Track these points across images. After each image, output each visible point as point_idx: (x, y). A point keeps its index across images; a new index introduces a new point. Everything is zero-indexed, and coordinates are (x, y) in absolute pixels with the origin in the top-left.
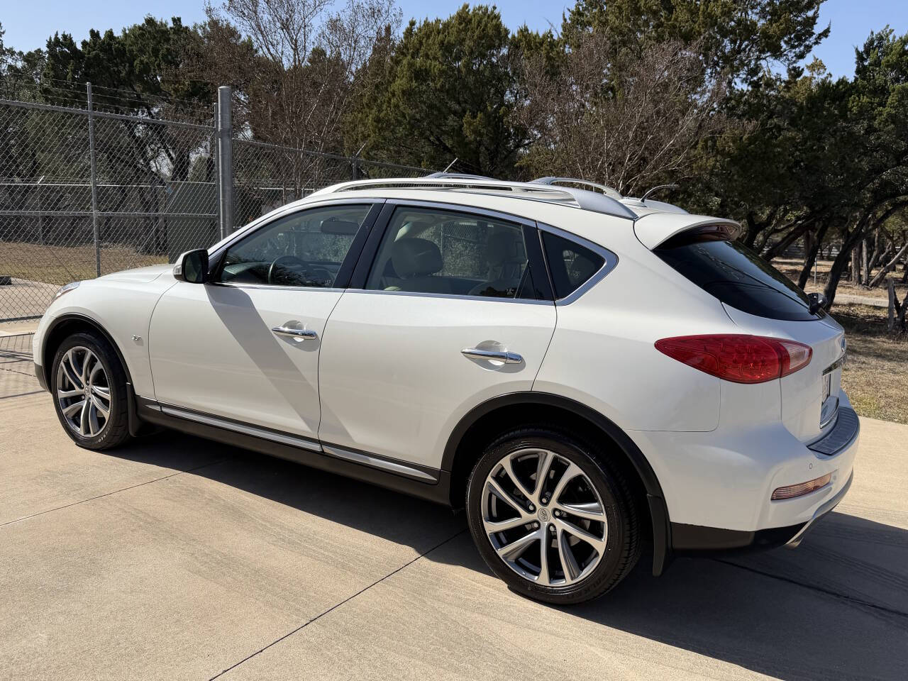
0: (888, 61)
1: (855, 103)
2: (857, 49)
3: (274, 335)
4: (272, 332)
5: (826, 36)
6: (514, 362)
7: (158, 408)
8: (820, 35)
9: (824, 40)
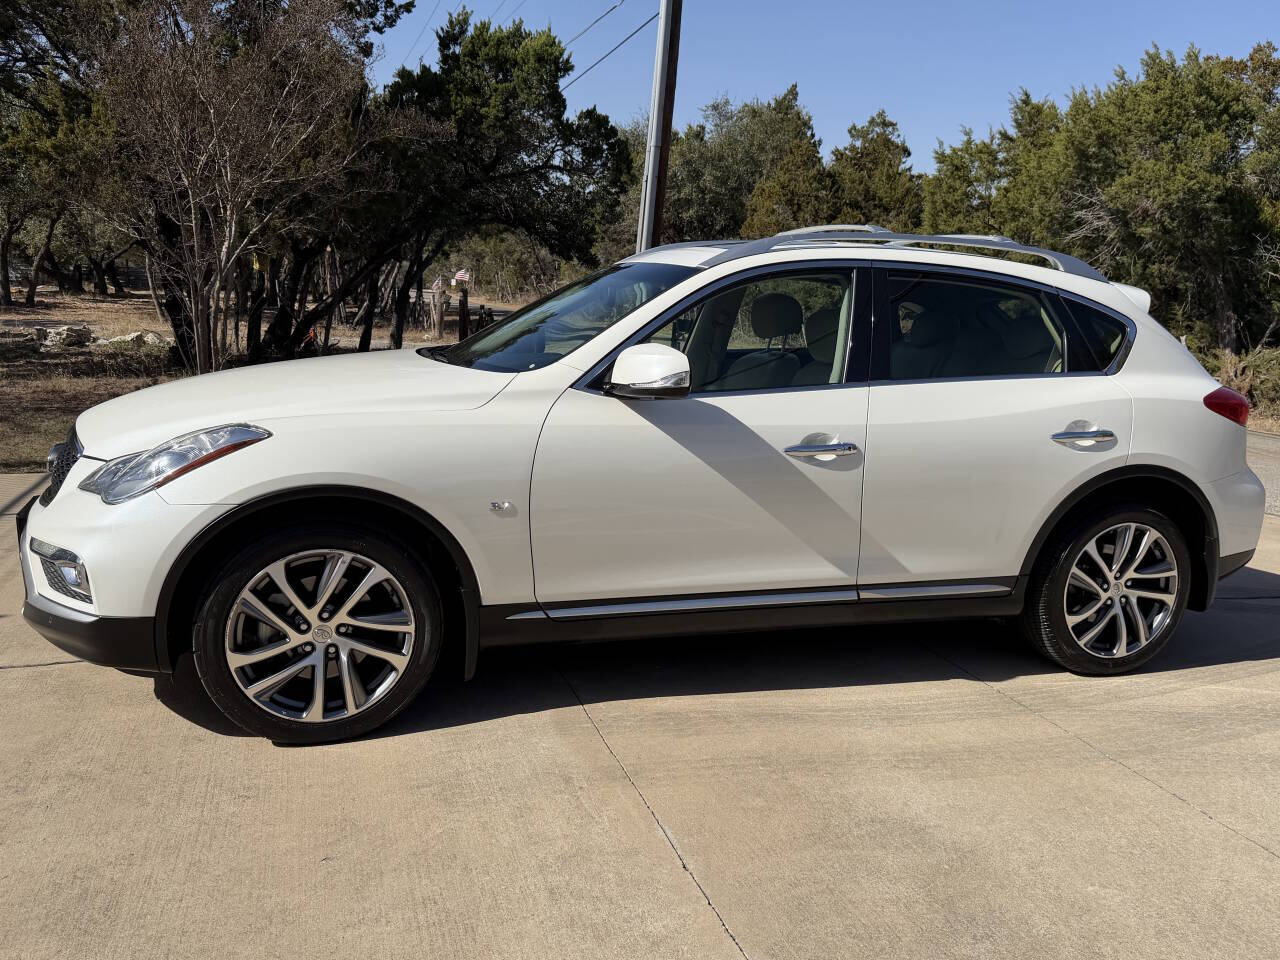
0: (488, 54)
1: (459, 106)
2: (437, 33)
3: (787, 457)
4: (784, 454)
5: (409, 11)
6: (1106, 437)
7: (540, 615)
8: (401, 6)
9: (405, 16)
